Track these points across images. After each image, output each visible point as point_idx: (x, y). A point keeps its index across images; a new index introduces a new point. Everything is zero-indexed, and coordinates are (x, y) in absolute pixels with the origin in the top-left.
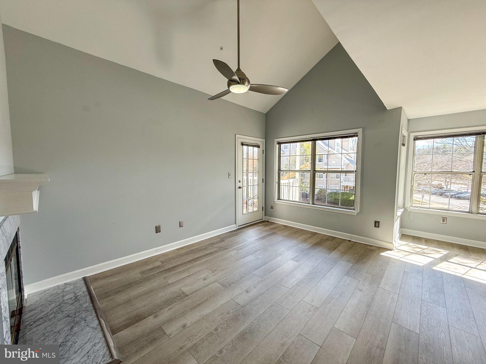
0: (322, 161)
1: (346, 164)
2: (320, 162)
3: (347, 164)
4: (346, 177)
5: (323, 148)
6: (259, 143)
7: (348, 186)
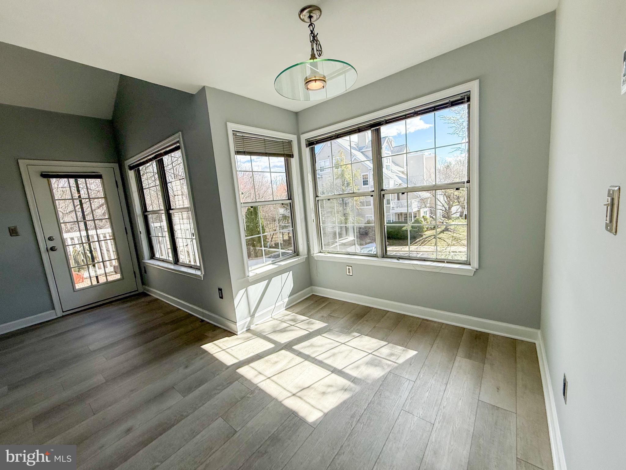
0: (368, 184)
1: (397, 185)
2: (366, 185)
3: (399, 184)
4: (399, 201)
5: (368, 167)
6: (100, 171)
7: (402, 213)
